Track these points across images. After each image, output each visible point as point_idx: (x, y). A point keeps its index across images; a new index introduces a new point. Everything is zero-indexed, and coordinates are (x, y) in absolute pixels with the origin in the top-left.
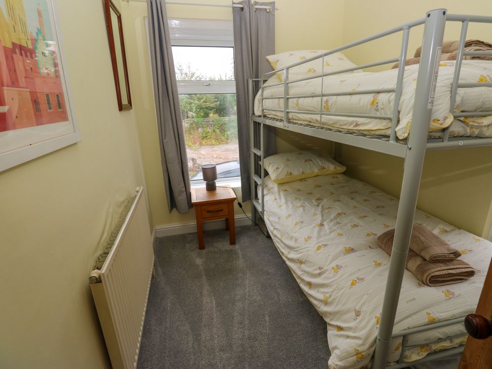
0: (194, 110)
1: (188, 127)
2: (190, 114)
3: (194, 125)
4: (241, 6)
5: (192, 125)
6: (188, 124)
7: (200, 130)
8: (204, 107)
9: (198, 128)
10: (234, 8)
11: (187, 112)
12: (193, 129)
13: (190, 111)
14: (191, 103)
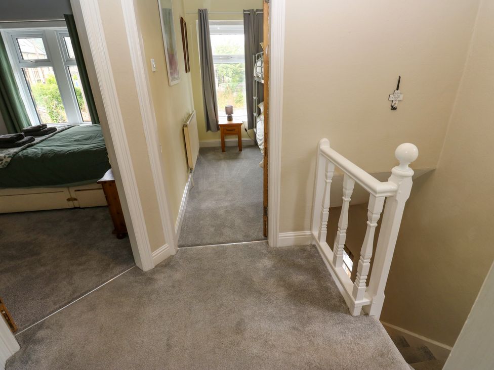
0: (230, 74)
1: (224, 91)
2: (226, 79)
3: (229, 89)
4: (249, 12)
5: (227, 89)
6: (224, 88)
7: (235, 94)
8: (239, 72)
9: (232, 92)
10: (244, 14)
11: (223, 77)
12: (228, 93)
13: (226, 75)
14: (227, 68)
